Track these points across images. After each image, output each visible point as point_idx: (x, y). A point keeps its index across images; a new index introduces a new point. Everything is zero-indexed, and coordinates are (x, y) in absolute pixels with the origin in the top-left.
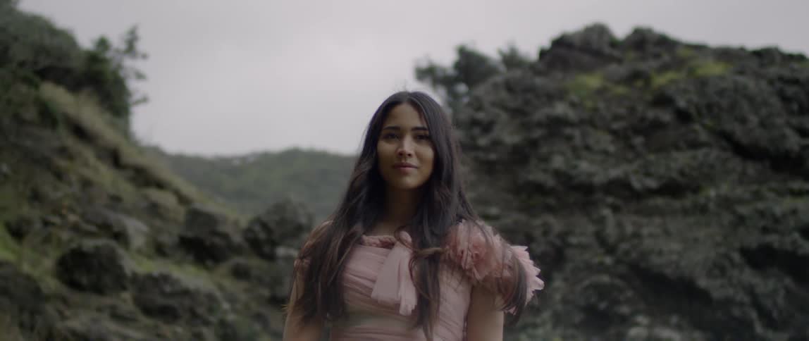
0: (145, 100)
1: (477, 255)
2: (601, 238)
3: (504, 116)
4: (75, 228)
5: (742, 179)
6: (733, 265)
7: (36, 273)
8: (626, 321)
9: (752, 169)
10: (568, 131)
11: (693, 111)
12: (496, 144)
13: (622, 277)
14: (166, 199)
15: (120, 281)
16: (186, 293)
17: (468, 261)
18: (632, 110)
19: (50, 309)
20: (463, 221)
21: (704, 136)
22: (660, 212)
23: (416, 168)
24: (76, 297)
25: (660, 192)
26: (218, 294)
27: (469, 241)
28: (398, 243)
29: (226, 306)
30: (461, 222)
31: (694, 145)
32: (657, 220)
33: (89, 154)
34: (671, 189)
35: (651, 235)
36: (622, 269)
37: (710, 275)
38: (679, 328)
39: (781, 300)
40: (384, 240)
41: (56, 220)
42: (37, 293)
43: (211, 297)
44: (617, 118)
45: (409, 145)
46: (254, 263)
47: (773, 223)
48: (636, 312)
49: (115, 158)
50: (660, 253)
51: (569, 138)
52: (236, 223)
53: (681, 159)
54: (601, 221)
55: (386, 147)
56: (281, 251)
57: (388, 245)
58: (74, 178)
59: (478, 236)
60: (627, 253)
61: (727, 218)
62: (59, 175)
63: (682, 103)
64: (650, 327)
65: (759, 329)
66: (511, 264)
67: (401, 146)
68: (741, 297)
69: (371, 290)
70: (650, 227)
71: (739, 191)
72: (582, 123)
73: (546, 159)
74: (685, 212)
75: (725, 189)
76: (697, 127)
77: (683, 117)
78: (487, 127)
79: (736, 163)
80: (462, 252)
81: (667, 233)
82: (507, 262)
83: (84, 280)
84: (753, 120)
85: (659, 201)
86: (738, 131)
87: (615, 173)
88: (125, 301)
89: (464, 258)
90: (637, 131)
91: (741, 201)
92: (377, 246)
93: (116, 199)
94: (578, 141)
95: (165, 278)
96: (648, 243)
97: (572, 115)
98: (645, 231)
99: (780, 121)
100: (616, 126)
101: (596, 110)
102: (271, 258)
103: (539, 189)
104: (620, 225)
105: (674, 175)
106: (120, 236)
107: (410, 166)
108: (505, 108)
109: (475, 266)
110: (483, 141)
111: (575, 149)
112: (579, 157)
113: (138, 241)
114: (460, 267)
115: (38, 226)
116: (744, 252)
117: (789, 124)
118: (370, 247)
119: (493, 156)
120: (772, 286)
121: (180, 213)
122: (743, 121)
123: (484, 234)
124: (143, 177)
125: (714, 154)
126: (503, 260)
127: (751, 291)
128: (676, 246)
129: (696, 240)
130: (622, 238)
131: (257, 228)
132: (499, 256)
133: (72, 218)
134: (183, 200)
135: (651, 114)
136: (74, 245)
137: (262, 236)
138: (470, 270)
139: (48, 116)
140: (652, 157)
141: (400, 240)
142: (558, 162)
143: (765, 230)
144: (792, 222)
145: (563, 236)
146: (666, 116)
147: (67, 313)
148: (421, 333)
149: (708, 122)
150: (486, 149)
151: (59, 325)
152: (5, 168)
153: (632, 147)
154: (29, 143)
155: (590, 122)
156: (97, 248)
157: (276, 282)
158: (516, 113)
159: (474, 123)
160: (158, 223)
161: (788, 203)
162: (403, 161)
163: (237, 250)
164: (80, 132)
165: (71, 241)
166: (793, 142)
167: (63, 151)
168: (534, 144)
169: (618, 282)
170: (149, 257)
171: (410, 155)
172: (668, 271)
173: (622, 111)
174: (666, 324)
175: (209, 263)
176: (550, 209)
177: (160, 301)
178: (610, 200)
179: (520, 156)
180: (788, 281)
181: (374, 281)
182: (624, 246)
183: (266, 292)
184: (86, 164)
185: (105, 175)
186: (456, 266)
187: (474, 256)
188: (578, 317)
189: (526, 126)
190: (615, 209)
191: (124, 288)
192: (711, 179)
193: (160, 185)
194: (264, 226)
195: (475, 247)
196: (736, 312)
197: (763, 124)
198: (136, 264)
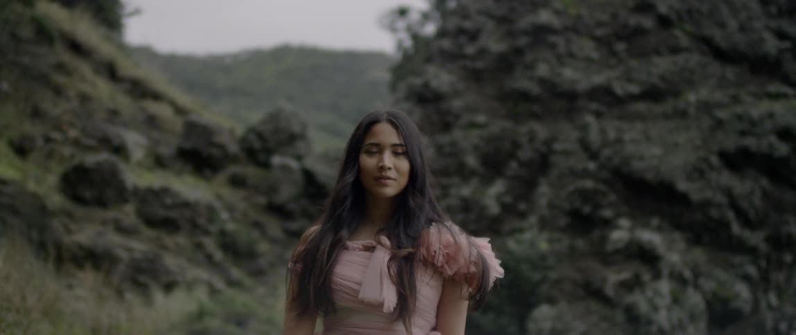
0: (137, 12)
1: (447, 253)
2: (585, 145)
3: (490, 25)
4: (76, 143)
5: (722, 83)
6: (711, 167)
7: (41, 190)
8: (608, 224)
9: (730, 73)
10: (553, 39)
11: (673, 17)
12: (483, 52)
13: (605, 182)
14: (163, 111)
15: (122, 194)
16: (186, 205)
17: (440, 260)
18: (614, 16)
19: (56, 224)
20: (433, 224)
21: (684, 41)
22: (642, 117)
23: (395, 180)
24: (79, 211)
25: (642, 97)
26: (217, 205)
27: (440, 243)
28: (379, 246)
29: (225, 215)
30: (432, 225)
31: (675, 50)
32: (639, 126)
33: (85, 68)
34: (653, 94)
35: (633, 141)
36: (605, 174)
37: (689, 178)
38: (659, 229)
39: (757, 200)
40: (365, 244)
41: (56, 135)
42: (43, 211)
43: (211, 209)
44: (600, 24)
45: (388, 159)
46: (250, 172)
47: (750, 127)
48: (618, 216)
49: (111, 72)
50: (641, 158)
51: (553, 46)
52: (231, 132)
53: (662, 65)
54: (584, 128)
55: (368, 162)
56: (276, 160)
57: (370, 249)
58: (72, 93)
59: (447, 237)
60: (610, 158)
61: (706, 122)
62: (58, 91)
63: (663, 9)
64: (631, 229)
65: (736, 228)
66: (476, 261)
67: (381, 160)
68: (720, 198)
69: (358, 292)
70: (632, 132)
71: (719, 96)
72: (566, 29)
73: (530, 67)
74: (666, 117)
75: (704, 93)
76: (678, 33)
77: (664, 22)
78: (473, 36)
79: (715, 68)
80: (435, 252)
81: (648, 138)
82: (473, 259)
83: (88, 194)
84: (733, 24)
85: (641, 107)
86: (718, 35)
87: (599, 79)
88: (128, 213)
89: (437, 258)
90: (619, 37)
91: (720, 105)
92: (360, 250)
93: (114, 114)
94: (562, 48)
95: (165, 191)
96: (630, 149)
97: (556, 22)
98: (627, 137)
99: (758, 24)
100: (600, 32)
101: (579, 17)
102: (266, 165)
103: (524, 96)
104: (603, 131)
105: (655, 80)
106: (120, 150)
107: (389, 178)
108: (490, 16)
109: (447, 263)
110: (470, 50)
111: (559, 58)
112: (562, 64)
113: (138, 154)
114: (433, 264)
115: (40, 142)
116: (723, 155)
117: (768, 28)
118: (354, 252)
119: (480, 65)
120: (748, 187)
121: (178, 124)
122: (722, 25)
123: (452, 234)
124: (139, 90)
125: (694, 59)
126: (470, 257)
127: (728, 192)
128: (656, 151)
129: (676, 145)
130: (606, 144)
131: (253, 138)
132: (466, 254)
133: (73, 133)
134: (180, 111)
135: (634, 20)
136: (76, 161)
137: (257, 144)
138: (442, 267)
139: (44, 33)
140: (634, 63)
141: (380, 243)
142: (542, 70)
143: (743, 134)
144: (768, 125)
145: (548, 143)
146: (647, 22)
147: (73, 227)
148: (400, 327)
149: (688, 27)
150: (474, 58)
151: (67, 240)
152: (5, 86)
153: (613, 53)
154: (26, 60)
155: (575, 29)
156: (99, 164)
157: (272, 190)
158: (502, 20)
159: (461, 31)
160: (156, 135)
161: (764, 107)
162: (384, 174)
163: (233, 159)
164: (76, 47)
165: (72, 156)
166: (772, 45)
167: (61, 68)
168: (519, 52)
169: (602, 187)
170: (149, 169)
171: (390, 169)
172: (650, 176)
173: (605, 17)
174: (646, 225)
175: (208, 172)
176: (535, 116)
177: (162, 213)
178: (594, 106)
179: (507, 63)
180: (765, 182)
181: (359, 284)
182: (606, 152)
183: (262, 200)
184: (83, 79)
185: (102, 89)
186: (429, 264)
187: (445, 255)
188: (563, 221)
189: (511, 34)
190: (598, 115)
191: (126, 201)
192: (691, 84)
193: (156, 97)
194: (260, 136)
195: (446, 247)
196: (714, 213)
197: (742, 29)
198: (137, 177)
